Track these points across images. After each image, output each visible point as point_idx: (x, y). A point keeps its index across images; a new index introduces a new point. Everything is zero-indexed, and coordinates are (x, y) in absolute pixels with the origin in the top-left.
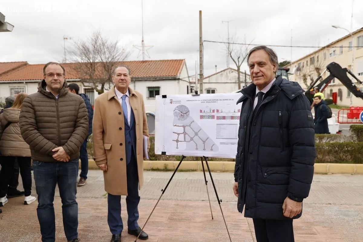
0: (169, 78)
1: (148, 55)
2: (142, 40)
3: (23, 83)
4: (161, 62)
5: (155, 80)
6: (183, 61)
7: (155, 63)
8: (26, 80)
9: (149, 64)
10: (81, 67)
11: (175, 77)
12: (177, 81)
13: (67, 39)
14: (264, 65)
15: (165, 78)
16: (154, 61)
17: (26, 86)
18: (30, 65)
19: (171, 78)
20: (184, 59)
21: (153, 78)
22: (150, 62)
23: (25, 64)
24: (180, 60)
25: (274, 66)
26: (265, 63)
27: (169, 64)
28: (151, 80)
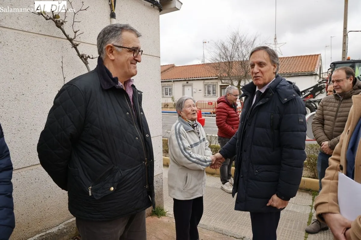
0: (305, 73)
1: (280, 53)
2: (275, 38)
3: (171, 81)
4: (294, 58)
5: (289, 76)
6: (319, 56)
7: (288, 60)
8: (173, 79)
9: (282, 61)
10: (219, 66)
11: (312, 72)
12: (314, 77)
13: (205, 42)
14: (264, 66)
15: (301, 74)
16: (287, 58)
17: (173, 84)
18: (176, 67)
19: (308, 73)
20: (320, 54)
21: (288, 74)
22: (282, 59)
23: (173, 66)
24: (315, 55)
25: (274, 66)
26: (265, 63)
27: (303, 60)
28: (285, 76)
